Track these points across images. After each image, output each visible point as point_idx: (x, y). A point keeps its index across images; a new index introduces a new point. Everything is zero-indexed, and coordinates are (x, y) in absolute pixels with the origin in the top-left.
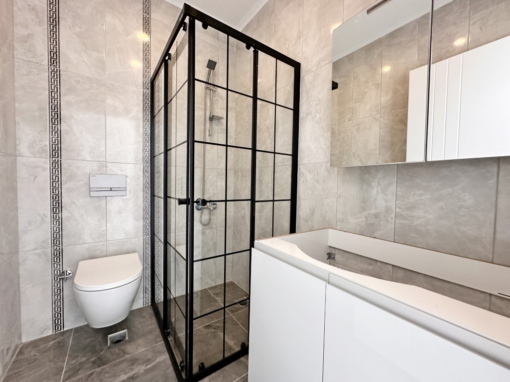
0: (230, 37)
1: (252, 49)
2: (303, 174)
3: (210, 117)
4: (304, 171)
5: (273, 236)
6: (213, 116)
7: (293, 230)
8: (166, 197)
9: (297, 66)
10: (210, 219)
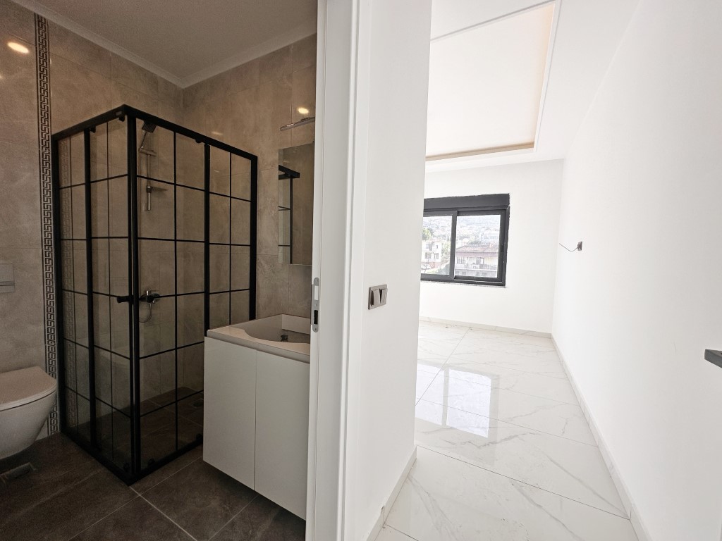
0: (177, 134)
1: (203, 144)
2: (262, 264)
3: (147, 189)
4: (262, 262)
5: (230, 324)
6: (152, 187)
7: (253, 316)
8: (91, 294)
9: (254, 160)
10: (151, 315)
